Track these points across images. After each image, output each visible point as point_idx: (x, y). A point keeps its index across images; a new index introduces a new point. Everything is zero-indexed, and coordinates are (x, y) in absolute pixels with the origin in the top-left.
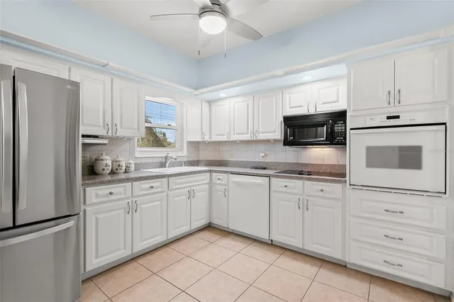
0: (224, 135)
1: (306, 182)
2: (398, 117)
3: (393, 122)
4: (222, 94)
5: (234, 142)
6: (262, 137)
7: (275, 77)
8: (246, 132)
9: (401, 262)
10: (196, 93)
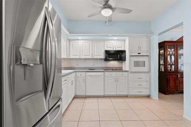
0: (77, 55)
1: (117, 73)
2: (140, 54)
3: (139, 55)
4: (80, 38)
5: (82, 59)
6: (96, 57)
7: (108, 36)
8: (89, 55)
9: (141, 91)
10: (70, 35)
